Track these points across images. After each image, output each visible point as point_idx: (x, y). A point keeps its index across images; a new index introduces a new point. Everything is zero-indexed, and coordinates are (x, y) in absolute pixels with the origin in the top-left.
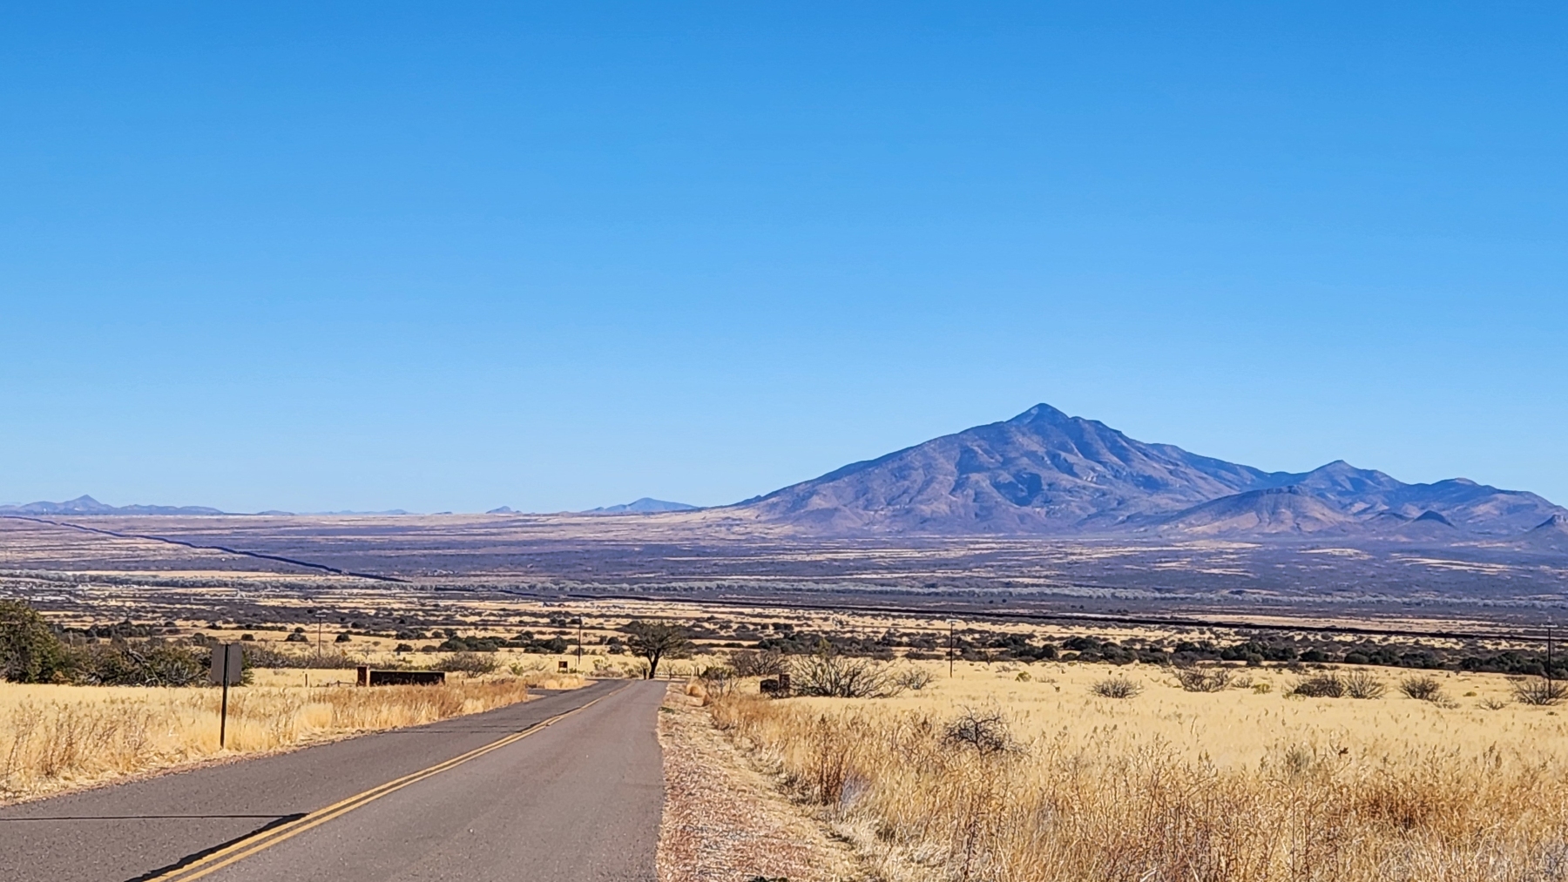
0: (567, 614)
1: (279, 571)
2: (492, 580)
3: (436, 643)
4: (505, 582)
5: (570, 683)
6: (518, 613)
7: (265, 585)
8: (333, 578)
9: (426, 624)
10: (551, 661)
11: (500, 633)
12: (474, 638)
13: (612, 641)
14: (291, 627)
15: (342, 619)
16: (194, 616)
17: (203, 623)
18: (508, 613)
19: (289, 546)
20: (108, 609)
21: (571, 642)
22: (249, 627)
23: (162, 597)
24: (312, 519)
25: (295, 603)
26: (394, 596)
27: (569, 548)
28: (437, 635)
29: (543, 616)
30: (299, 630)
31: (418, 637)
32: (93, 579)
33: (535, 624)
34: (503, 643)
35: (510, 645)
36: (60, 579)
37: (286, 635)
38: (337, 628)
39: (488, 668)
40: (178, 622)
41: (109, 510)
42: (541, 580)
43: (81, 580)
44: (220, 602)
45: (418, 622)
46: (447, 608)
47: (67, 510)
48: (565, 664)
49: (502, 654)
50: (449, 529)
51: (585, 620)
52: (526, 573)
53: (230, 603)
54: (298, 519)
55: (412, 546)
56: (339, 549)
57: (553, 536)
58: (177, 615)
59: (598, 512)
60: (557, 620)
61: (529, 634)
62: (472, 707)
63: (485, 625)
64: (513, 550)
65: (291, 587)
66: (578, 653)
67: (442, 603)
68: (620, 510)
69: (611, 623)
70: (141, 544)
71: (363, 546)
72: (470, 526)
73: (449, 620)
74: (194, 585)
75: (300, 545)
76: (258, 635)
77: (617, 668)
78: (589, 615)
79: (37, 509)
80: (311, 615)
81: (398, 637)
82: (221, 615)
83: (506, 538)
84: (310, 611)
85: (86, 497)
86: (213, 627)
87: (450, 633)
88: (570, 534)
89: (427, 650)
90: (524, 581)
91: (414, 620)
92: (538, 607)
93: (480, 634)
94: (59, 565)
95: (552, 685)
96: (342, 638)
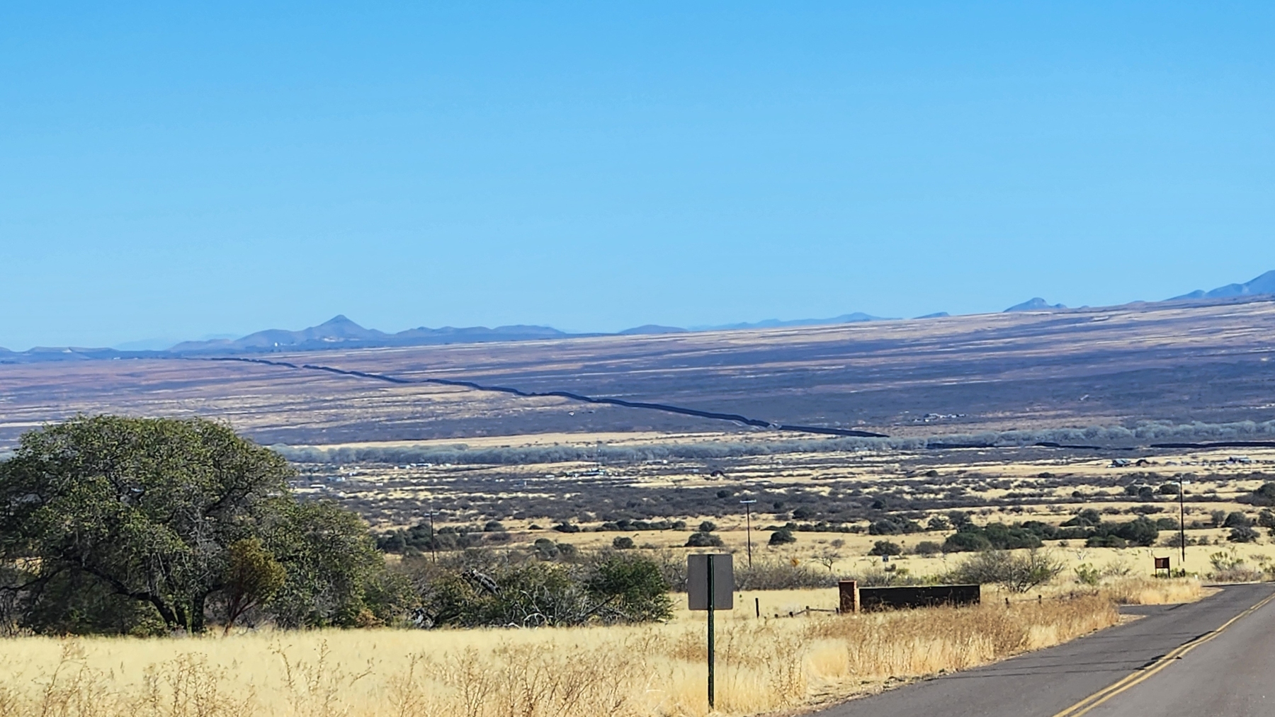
0: (1153, 477)
1: (665, 427)
2: (1023, 427)
3: (938, 538)
4: (1042, 425)
5: (1180, 593)
6: (1069, 480)
7: (643, 454)
8: (757, 437)
9: (919, 507)
10: (1140, 560)
11: (1041, 514)
12: (1000, 526)
13: (1232, 520)
14: (693, 522)
15: (777, 506)
16: (531, 510)
17: (546, 523)
18: (1052, 481)
19: (679, 383)
20: (391, 504)
21: (1167, 524)
22: (622, 526)
23: (476, 484)
24: (714, 337)
25: (695, 481)
26: (860, 463)
27: (1149, 363)
28: (937, 525)
29: (1113, 483)
30: (706, 527)
31: (909, 529)
32: (363, 457)
33: (1100, 497)
34: (1047, 533)
35: (1062, 535)
36: (309, 458)
37: (685, 536)
38: (769, 520)
39: (1039, 575)
40: (506, 523)
41: (377, 340)
42: (1106, 423)
43: (343, 458)
44: (570, 486)
45: (904, 505)
46: (950, 478)
47: (311, 341)
48: (1165, 563)
49: (1051, 551)
50: (944, 342)
51: (1186, 485)
52: (1081, 411)
53: (589, 486)
54: (691, 339)
55: (887, 374)
56: (763, 385)
57: (1123, 344)
58: (503, 510)
59: (1193, 300)
60: (1136, 489)
61: (1091, 516)
62: (1042, 637)
63: (1015, 503)
64: (1056, 373)
65: (687, 454)
66: (1180, 542)
67: (941, 470)
68: (1231, 296)
69: (1229, 491)
70: (437, 394)
71: (802, 378)
72: (979, 335)
73: (955, 498)
74: (528, 458)
75: (697, 382)
76: (639, 538)
77: (1251, 566)
78: (1191, 478)
79: (263, 343)
80: (725, 501)
81: (873, 531)
82: (576, 508)
83: (1044, 352)
84: (722, 494)
85: (340, 321)
86: (564, 529)
87: (959, 520)
88: (1151, 340)
89: (925, 550)
90: (1076, 424)
91: (895, 501)
92: (1104, 468)
93: (1009, 519)
94: (305, 436)
95: (1151, 597)
96: (779, 538)
